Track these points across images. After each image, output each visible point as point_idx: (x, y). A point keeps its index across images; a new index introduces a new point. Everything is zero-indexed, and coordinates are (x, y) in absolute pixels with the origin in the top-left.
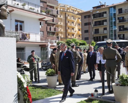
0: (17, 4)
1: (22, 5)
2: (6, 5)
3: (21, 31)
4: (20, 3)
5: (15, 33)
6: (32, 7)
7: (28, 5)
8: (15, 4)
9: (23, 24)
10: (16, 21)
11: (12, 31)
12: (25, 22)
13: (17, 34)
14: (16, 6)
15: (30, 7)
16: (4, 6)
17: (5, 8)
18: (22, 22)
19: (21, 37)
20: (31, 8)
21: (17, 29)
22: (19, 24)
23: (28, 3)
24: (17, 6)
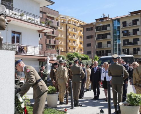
0: (14, 14)
1: (21, 15)
2: (4, 15)
3: (18, 43)
4: (18, 13)
5: (12, 46)
6: (31, 18)
7: (27, 15)
8: (12, 14)
9: (20, 35)
10: (13, 32)
11: (7, 43)
12: (22, 34)
13: (13, 47)
14: (13, 16)
15: (28, 17)
16: (2, 15)
17: (3, 18)
18: (20, 33)
19: (18, 49)
20: (29, 19)
21: (13, 41)
22: (16, 35)
23: (27, 13)
24: (15, 16)
